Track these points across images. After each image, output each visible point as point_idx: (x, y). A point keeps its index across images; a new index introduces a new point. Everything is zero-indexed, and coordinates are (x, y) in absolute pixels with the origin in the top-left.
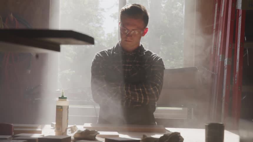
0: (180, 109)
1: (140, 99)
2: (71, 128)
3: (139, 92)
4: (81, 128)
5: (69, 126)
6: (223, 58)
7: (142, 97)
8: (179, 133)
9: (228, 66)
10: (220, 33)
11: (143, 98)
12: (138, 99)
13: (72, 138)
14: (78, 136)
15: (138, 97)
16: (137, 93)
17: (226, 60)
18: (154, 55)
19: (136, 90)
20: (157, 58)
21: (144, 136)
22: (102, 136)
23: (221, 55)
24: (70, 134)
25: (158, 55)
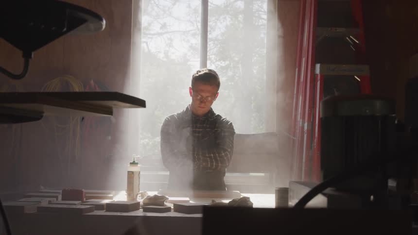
0: (262, 174)
1: (212, 165)
2: (142, 193)
3: (210, 157)
4: (152, 194)
5: (140, 192)
6: (303, 123)
7: (213, 162)
8: (249, 198)
9: (308, 130)
10: (301, 98)
11: (214, 164)
12: (209, 165)
13: (141, 203)
14: (147, 201)
15: (209, 163)
16: (208, 159)
17: (306, 125)
18: (224, 119)
19: (207, 155)
20: (228, 122)
21: (213, 201)
22: (171, 202)
23: (301, 120)
24: (140, 200)
25: (228, 119)
